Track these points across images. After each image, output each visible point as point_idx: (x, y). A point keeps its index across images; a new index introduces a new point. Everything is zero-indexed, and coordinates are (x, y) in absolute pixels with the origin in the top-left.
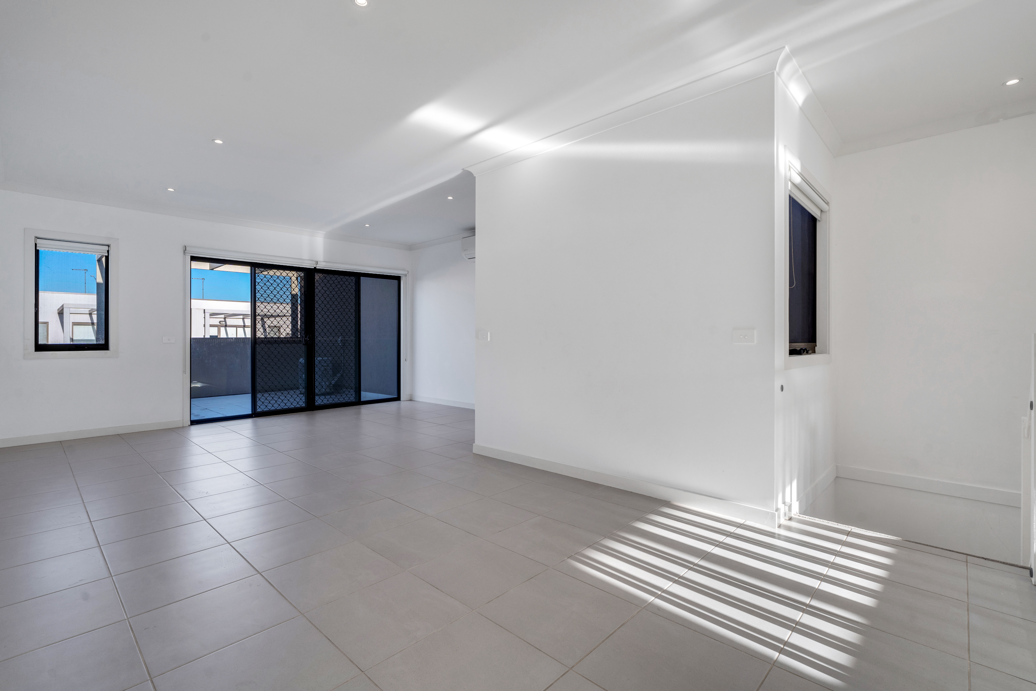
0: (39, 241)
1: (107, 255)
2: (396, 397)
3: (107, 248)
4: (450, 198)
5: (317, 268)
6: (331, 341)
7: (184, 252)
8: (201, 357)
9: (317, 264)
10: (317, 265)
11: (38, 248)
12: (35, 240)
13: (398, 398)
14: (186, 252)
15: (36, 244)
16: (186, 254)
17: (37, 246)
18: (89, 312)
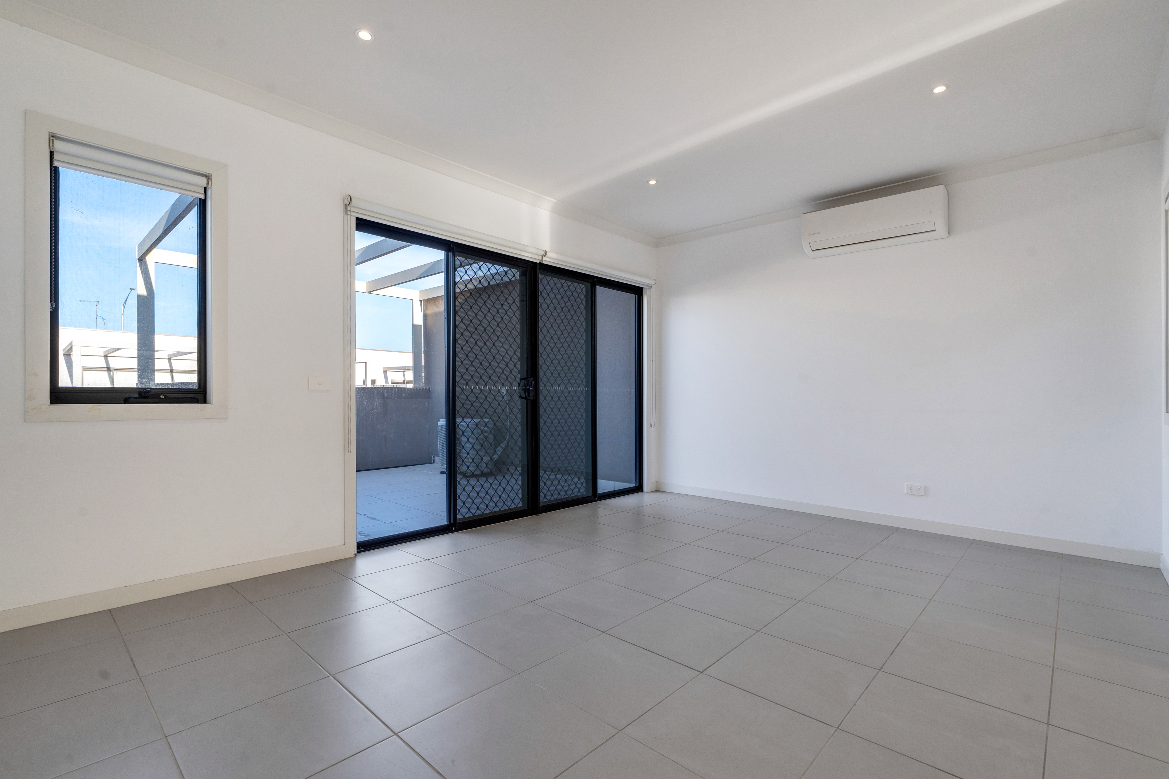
0: (59, 145)
1: (202, 197)
2: (634, 485)
3: (203, 182)
4: (940, 89)
5: (544, 263)
6: (556, 392)
7: (346, 208)
8: (370, 419)
9: (545, 256)
10: (544, 258)
11: (56, 164)
12: (51, 143)
13: (639, 488)
14: (349, 208)
15: (52, 154)
16: (349, 213)
17: (56, 156)
18: (104, 353)
